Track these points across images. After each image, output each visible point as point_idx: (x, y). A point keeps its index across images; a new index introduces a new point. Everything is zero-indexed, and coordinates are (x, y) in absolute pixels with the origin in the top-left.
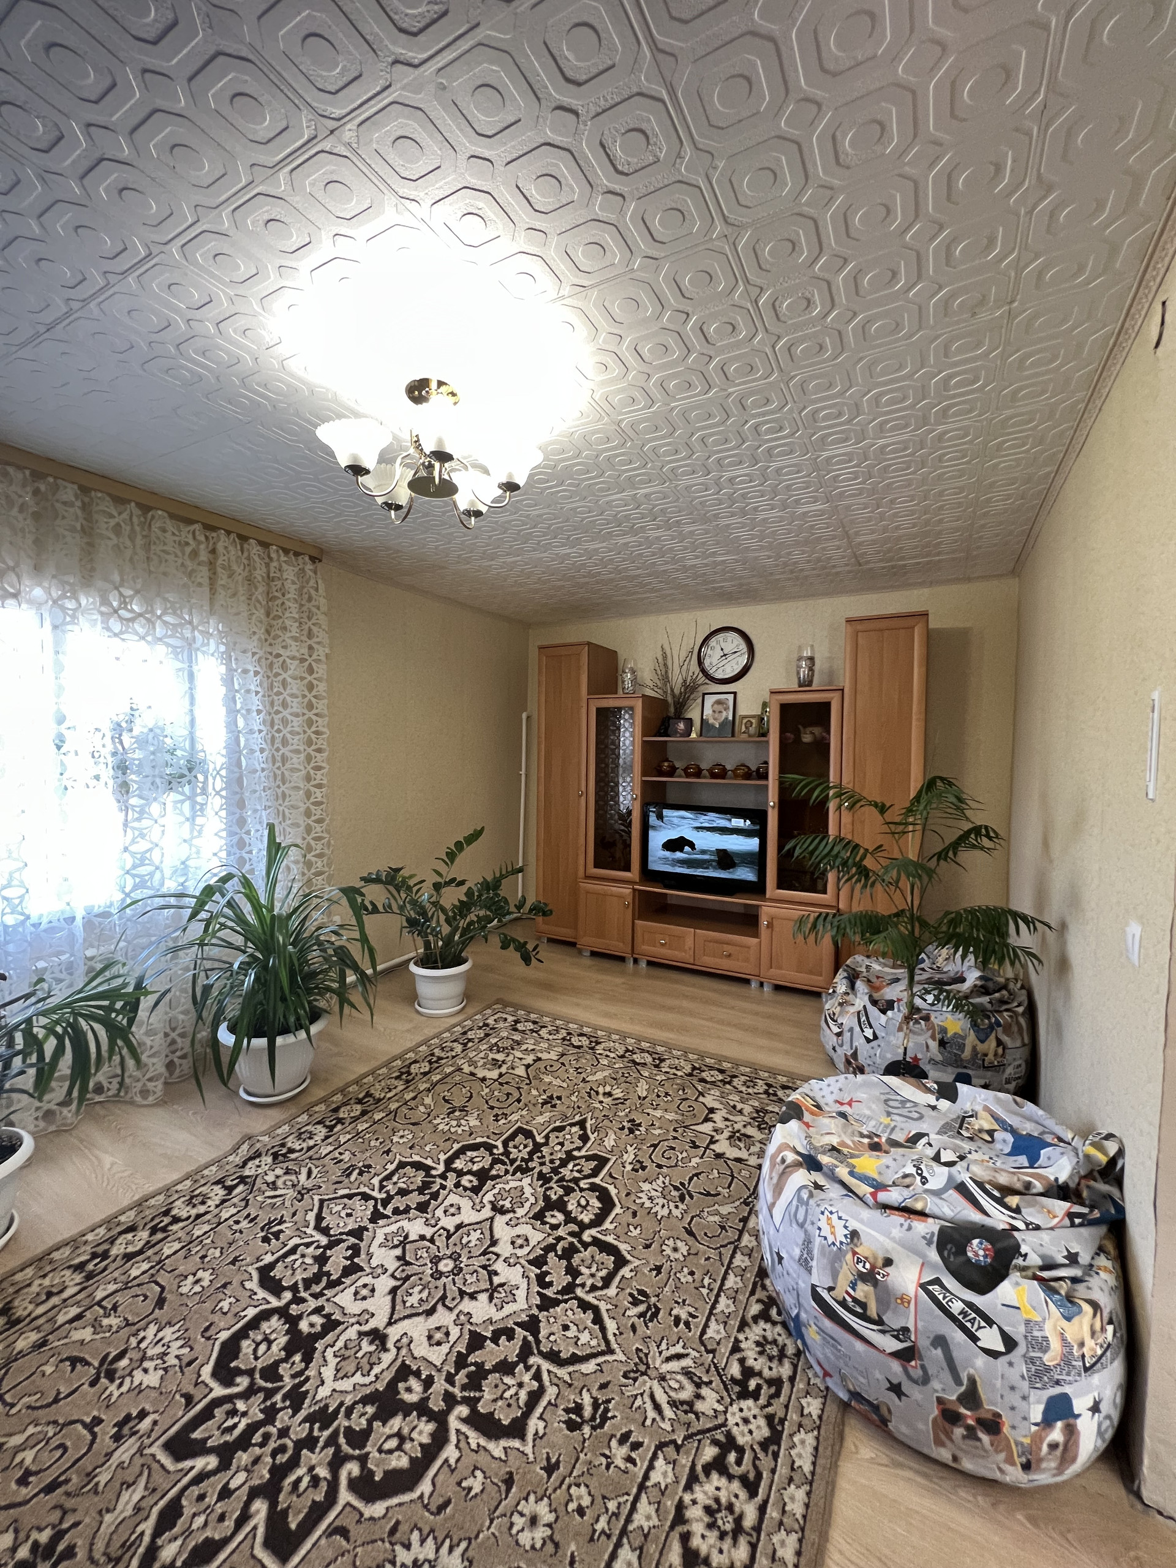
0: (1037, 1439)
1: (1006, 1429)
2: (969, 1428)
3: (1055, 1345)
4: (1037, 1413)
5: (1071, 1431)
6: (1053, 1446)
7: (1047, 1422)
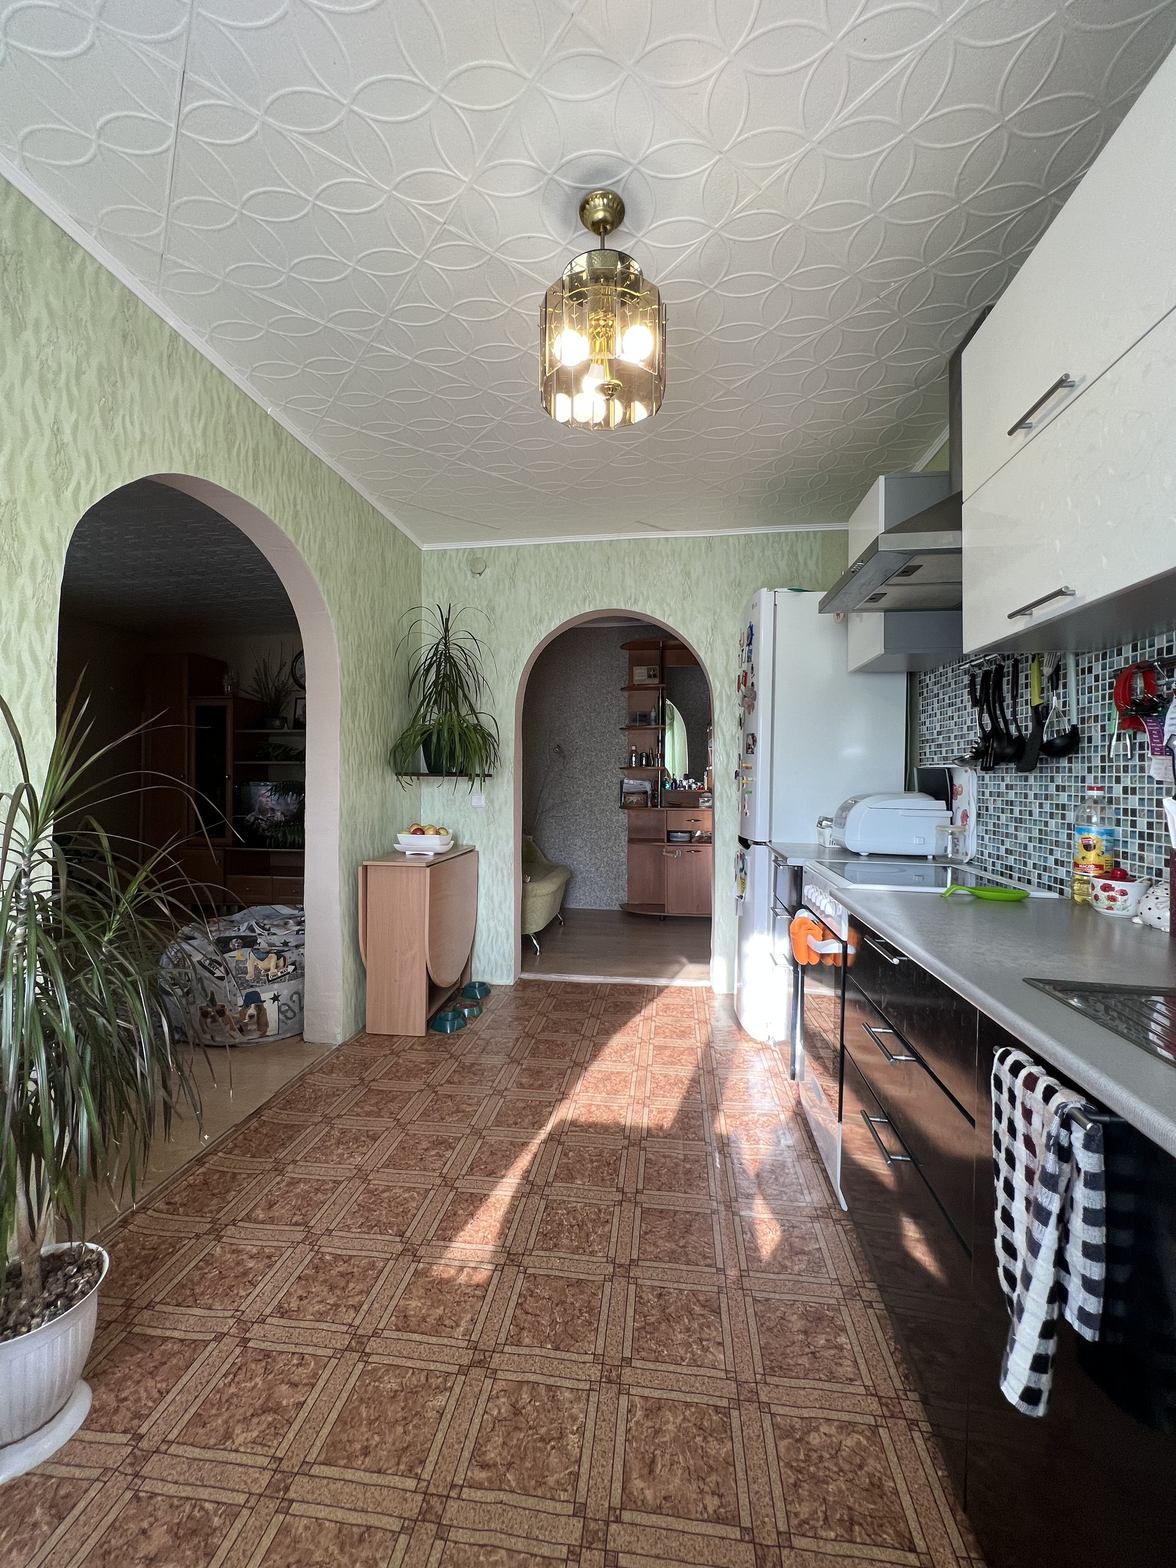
0: (243, 1014)
1: (227, 1013)
2: (213, 1017)
3: (250, 969)
4: (241, 1002)
5: (260, 1009)
6: (251, 1017)
7: (247, 1005)
